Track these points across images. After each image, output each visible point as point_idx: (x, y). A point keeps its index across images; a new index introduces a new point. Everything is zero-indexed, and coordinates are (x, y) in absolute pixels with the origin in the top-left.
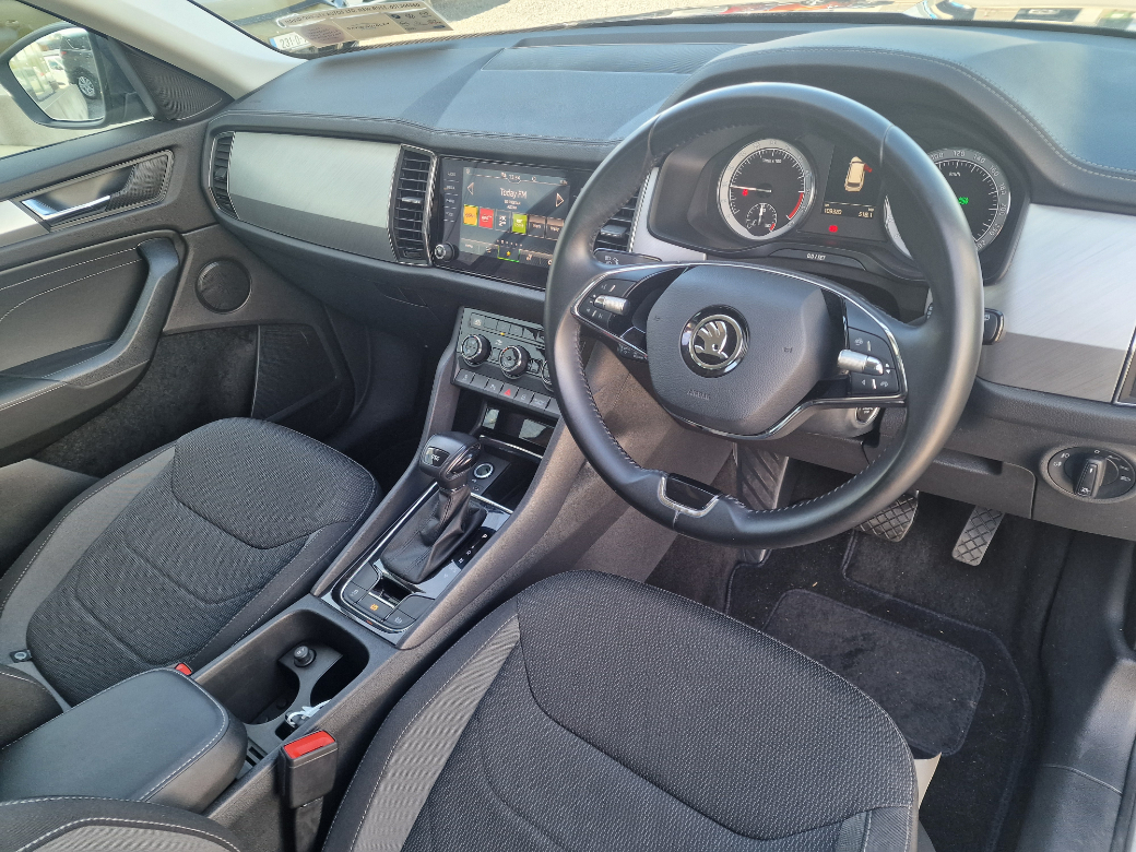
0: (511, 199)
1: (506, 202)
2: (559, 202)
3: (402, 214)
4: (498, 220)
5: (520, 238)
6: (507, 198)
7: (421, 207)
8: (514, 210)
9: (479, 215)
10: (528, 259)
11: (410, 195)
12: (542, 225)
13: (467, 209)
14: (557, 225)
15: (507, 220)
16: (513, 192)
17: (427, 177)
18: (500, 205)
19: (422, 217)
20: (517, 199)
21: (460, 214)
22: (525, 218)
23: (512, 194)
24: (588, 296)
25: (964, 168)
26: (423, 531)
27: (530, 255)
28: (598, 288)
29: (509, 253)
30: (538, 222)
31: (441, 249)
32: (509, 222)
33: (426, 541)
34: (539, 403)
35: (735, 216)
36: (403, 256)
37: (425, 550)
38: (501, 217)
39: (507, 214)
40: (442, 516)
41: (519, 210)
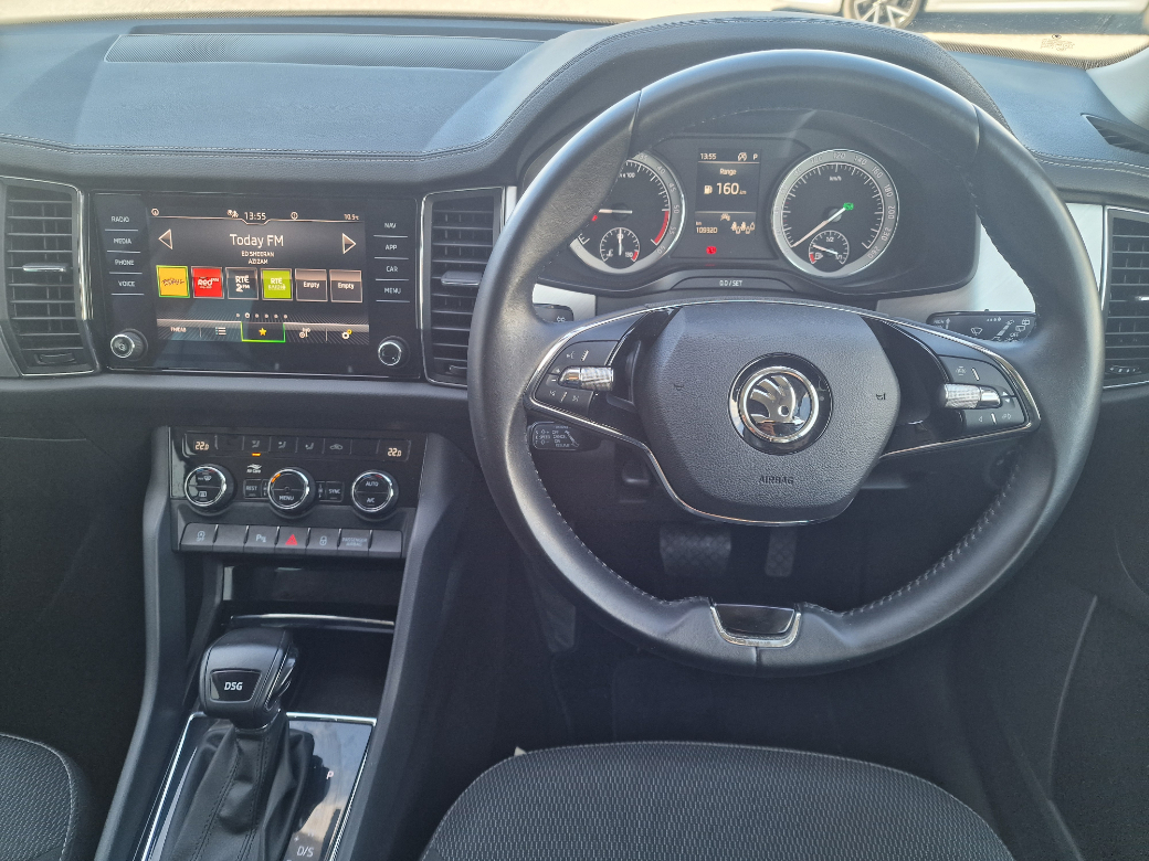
0: (254, 249)
1: (244, 254)
2: (347, 246)
3: (21, 293)
4: (233, 284)
5: (277, 306)
6: (245, 248)
7: (70, 276)
8: (265, 266)
9: (192, 280)
10: (302, 335)
11: (39, 259)
12: (321, 283)
13: (164, 272)
14: (349, 280)
15: (252, 282)
16: (256, 238)
17: (67, 227)
18: (233, 260)
19: (70, 292)
20: (265, 248)
21: (150, 282)
22: (287, 275)
23: (255, 241)
24: (548, 370)
25: (844, 171)
26: (225, 812)
27: (305, 329)
28: (560, 360)
29: (263, 332)
30: (312, 279)
31: (125, 341)
32: (256, 285)
33: (236, 826)
34: (355, 543)
35: (585, 246)
36: (34, 364)
37: (236, 843)
38: (238, 279)
39: (250, 273)
40: (256, 774)
41: (276, 263)
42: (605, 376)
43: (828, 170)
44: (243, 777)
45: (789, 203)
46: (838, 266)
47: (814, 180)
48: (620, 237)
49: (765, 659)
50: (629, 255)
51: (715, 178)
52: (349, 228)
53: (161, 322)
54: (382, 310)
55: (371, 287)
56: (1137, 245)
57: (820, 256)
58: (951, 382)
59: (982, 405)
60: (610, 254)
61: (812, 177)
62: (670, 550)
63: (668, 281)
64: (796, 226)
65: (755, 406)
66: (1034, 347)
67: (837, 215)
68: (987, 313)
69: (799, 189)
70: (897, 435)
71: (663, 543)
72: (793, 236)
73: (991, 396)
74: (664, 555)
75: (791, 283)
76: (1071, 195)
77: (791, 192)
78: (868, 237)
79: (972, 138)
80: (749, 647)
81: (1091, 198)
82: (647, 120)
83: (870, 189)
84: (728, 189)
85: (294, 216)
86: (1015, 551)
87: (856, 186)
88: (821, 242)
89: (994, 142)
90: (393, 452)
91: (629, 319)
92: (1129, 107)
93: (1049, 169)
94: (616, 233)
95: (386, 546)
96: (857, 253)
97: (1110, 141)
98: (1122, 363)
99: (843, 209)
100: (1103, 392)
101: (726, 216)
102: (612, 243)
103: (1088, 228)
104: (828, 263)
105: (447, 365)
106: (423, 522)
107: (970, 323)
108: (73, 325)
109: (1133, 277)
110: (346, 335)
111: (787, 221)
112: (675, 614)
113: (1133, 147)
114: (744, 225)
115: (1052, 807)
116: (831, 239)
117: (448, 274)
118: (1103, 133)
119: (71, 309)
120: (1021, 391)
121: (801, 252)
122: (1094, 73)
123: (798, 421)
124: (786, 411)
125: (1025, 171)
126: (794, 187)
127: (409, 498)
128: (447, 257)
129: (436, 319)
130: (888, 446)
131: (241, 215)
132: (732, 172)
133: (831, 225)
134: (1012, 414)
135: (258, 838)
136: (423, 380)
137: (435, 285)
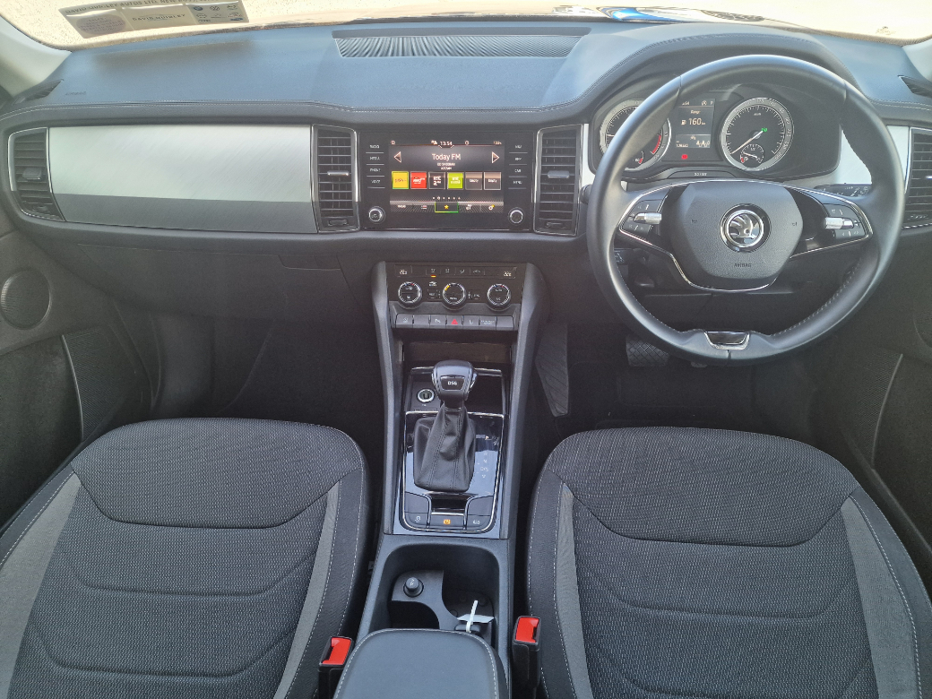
0: (445, 161)
1: (439, 164)
2: (494, 159)
4: (432, 181)
5: (455, 193)
6: (440, 161)
7: (350, 178)
8: (450, 171)
9: (410, 179)
10: (467, 208)
11: (335, 169)
12: (479, 179)
13: (396, 175)
14: (493, 178)
15: (442, 179)
16: (445, 156)
17: (349, 151)
18: (433, 168)
19: (350, 187)
20: (450, 161)
21: (388, 181)
22: (461, 175)
23: (446, 157)
24: (628, 216)
25: (762, 109)
26: (443, 450)
27: (469, 205)
28: (635, 209)
29: (446, 207)
30: (474, 178)
31: (377, 212)
32: (445, 181)
33: (448, 457)
34: (488, 323)
36: (327, 226)
37: (451, 464)
38: (435, 178)
39: (442, 175)
40: (457, 432)
41: (454, 170)
42: (656, 218)
43: (754, 109)
44: (451, 434)
46: (757, 164)
47: (745, 115)
49: (733, 356)
51: (688, 116)
52: (497, 148)
53: (392, 202)
54: (512, 193)
55: (506, 181)
56: (927, 148)
57: (747, 159)
58: (829, 216)
59: (844, 228)
62: (632, 350)
63: (666, 174)
64: (734, 142)
65: (732, 229)
66: (871, 198)
67: (757, 135)
68: (845, 185)
69: (736, 121)
70: (801, 245)
71: (628, 346)
72: (732, 148)
73: (849, 223)
74: (628, 353)
76: (890, 122)
77: (732, 122)
78: (775, 147)
79: (842, 96)
80: (723, 352)
81: (903, 123)
82: (685, 91)
83: (777, 120)
84: (694, 122)
85: (467, 142)
86: (859, 298)
87: (769, 118)
88: (748, 151)
89: (852, 98)
90: (507, 274)
91: (664, 191)
92: (926, 71)
93: (879, 108)
95: (505, 324)
96: (767, 156)
97: (913, 91)
98: (917, 214)
99: (762, 132)
100: (903, 229)
101: (693, 137)
103: (900, 141)
104: (751, 163)
105: (546, 222)
106: (526, 311)
107: (837, 189)
108: (350, 204)
109: (925, 166)
110: (491, 208)
111: (728, 138)
112: (687, 337)
113: (925, 95)
114: (703, 142)
115: (873, 471)
116: (754, 149)
117: (550, 172)
118: (910, 86)
119: (350, 196)
120: (864, 220)
121: (736, 157)
122: (908, 49)
123: (754, 236)
124: (748, 231)
125: (868, 111)
126: (734, 120)
127: (517, 298)
128: (556, 163)
129: (542, 197)
130: (795, 251)
131: (439, 144)
132: (698, 112)
133: (754, 141)
134: (859, 232)
135: (460, 463)
136: (532, 231)
137: (543, 178)
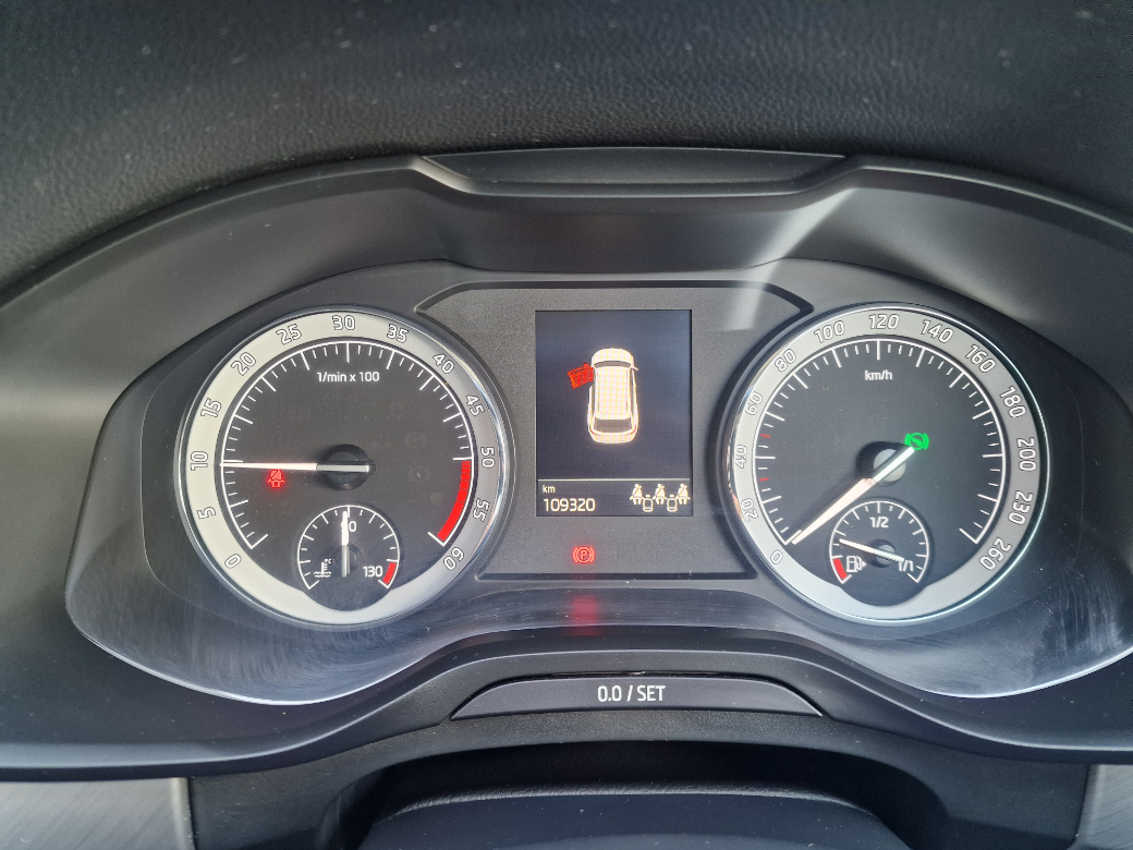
25: (897, 357)
35: (253, 554)
43: (859, 356)
45: (768, 436)
46: (907, 592)
48: (346, 529)
50: (373, 571)
57: (860, 565)
60: (323, 572)
61: (820, 372)
64: (792, 493)
67: (895, 466)
69: (790, 400)
72: (790, 516)
75: (816, 693)
77: (773, 408)
78: (974, 515)
83: (966, 399)
88: (859, 531)
94: (335, 520)
99: (909, 452)
102: (326, 544)
104: (879, 584)
111: (767, 478)
114: (660, 492)
116: (880, 522)
121: (812, 557)
126: (778, 398)
133: (885, 490)
